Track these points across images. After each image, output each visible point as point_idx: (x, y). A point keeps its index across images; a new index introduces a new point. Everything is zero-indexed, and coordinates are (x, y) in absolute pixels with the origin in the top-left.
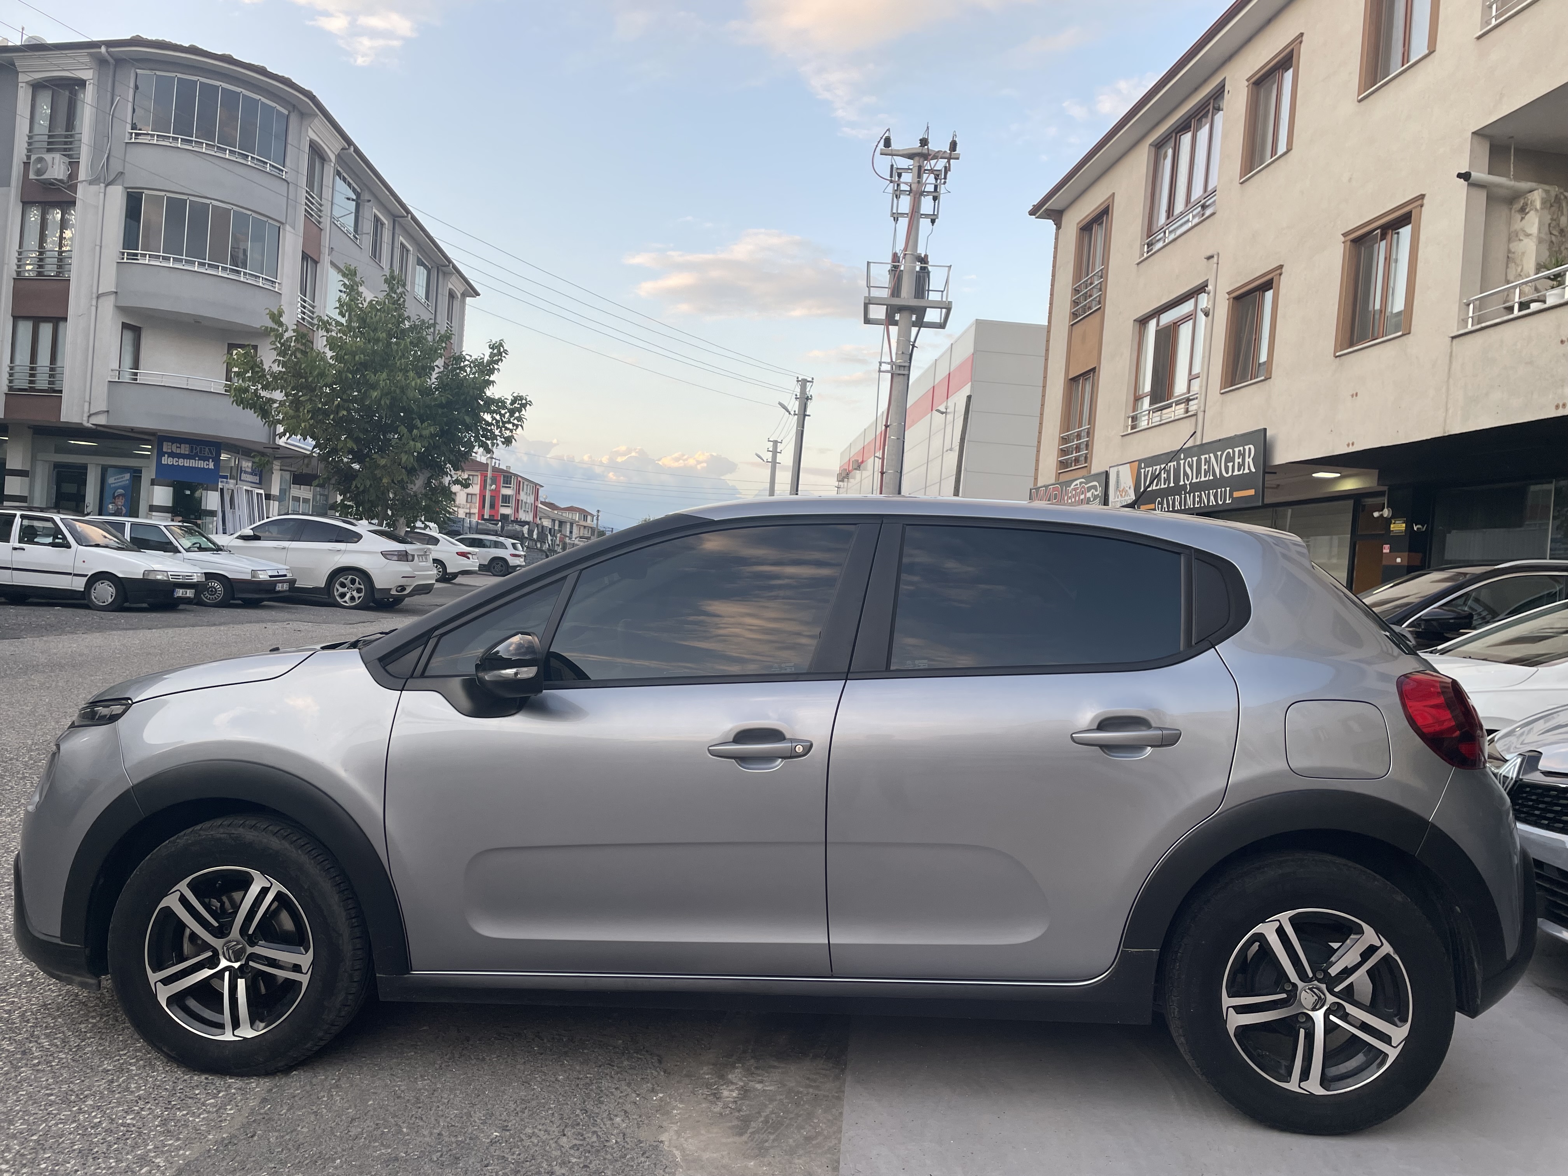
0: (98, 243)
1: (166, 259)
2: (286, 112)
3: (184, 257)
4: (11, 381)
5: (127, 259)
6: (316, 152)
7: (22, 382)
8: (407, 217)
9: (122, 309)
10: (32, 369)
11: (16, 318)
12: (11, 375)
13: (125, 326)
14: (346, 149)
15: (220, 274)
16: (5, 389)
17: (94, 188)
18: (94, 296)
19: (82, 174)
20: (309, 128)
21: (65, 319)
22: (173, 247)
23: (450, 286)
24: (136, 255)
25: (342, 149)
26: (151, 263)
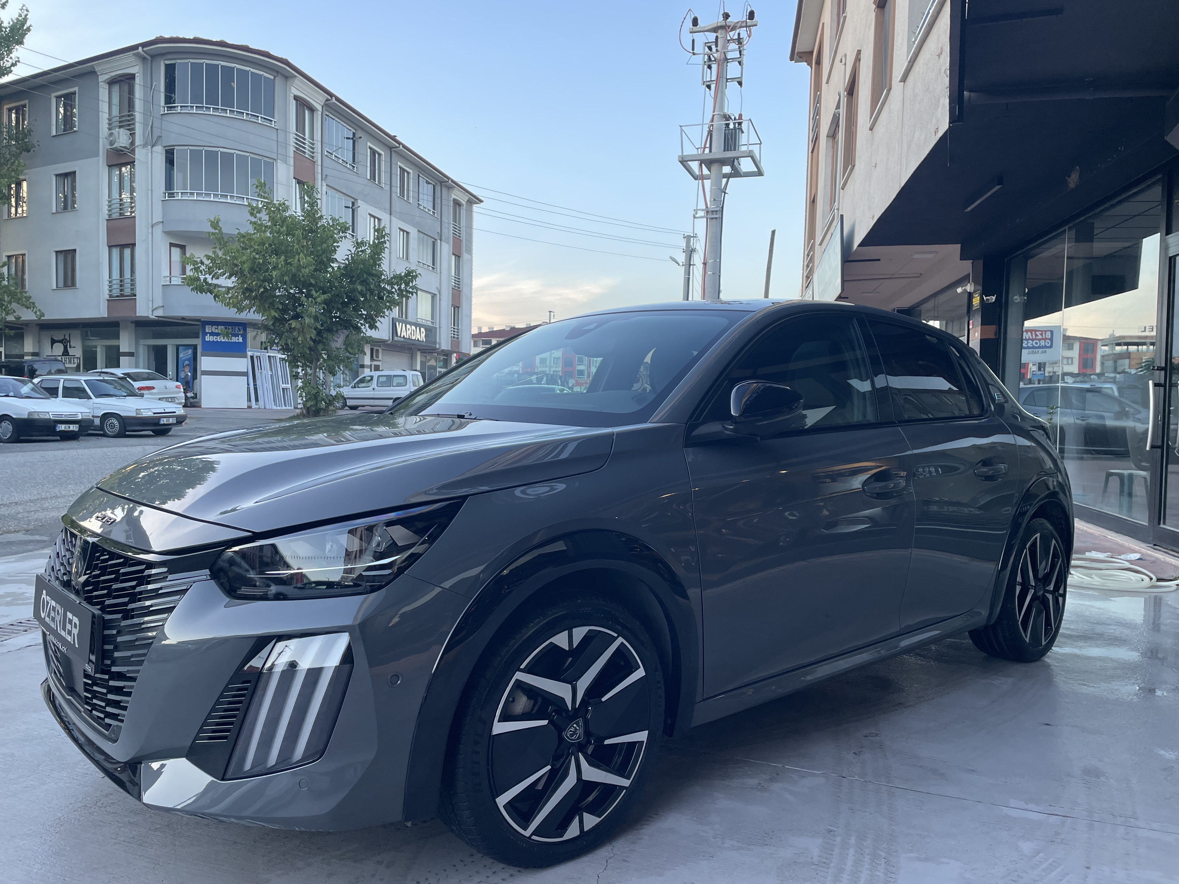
0: (150, 188)
1: (192, 194)
2: (272, 77)
3: (204, 192)
4: (110, 291)
5: (168, 197)
6: (302, 104)
7: (116, 292)
8: (399, 147)
9: (168, 233)
10: (121, 281)
11: (110, 247)
12: (110, 287)
13: (172, 245)
14: (329, 100)
15: (229, 201)
16: (107, 297)
17: (144, 151)
18: (150, 226)
19: (137, 143)
20: (292, 87)
21: (135, 244)
22: (196, 185)
23: (454, 196)
24: (173, 194)
25: (326, 101)
26: (183, 198)
